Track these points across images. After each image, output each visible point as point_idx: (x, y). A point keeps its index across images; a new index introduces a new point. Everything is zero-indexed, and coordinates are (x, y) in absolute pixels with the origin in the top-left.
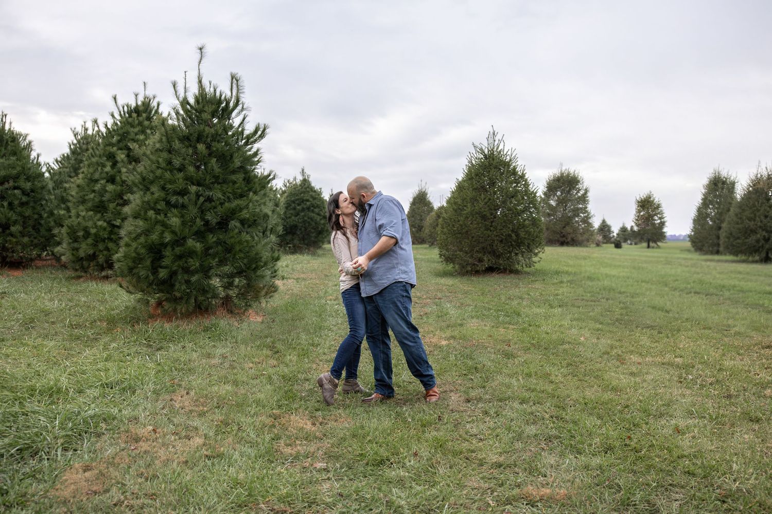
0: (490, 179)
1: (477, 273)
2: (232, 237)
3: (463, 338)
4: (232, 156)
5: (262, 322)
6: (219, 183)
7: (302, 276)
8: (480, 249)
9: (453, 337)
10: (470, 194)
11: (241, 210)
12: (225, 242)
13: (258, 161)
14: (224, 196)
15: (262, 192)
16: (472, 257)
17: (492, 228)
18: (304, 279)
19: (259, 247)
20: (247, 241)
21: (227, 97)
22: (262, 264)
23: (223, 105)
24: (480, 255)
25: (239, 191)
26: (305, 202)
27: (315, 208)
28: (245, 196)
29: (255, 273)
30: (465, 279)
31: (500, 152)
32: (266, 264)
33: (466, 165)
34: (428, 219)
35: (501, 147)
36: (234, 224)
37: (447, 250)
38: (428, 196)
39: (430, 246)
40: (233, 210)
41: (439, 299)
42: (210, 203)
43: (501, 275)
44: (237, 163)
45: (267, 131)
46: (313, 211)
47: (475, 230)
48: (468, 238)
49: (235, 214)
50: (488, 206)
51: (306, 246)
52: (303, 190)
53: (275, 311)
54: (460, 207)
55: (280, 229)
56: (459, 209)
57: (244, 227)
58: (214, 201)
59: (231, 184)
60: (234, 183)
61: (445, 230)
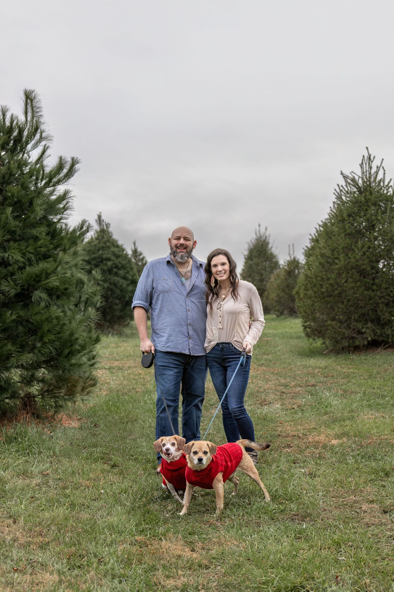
0: (367, 220)
1: (356, 349)
2: (37, 313)
3: (359, 434)
4: (31, 203)
5: (81, 428)
6: (15, 241)
7: (116, 364)
8: (359, 316)
9: (345, 434)
10: (342, 241)
11: (48, 275)
12: (27, 321)
13: (64, 207)
14: (22, 257)
15: (72, 250)
16: (349, 327)
17: (374, 287)
18: (120, 369)
19: (74, 324)
20: (58, 318)
21: (19, 123)
22: (77, 347)
23: (15, 134)
24: (360, 325)
25: (43, 249)
26: (104, 262)
27: (119, 269)
28: (50, 257)
29: (69, 360)
30: (341, 358)
31: (380, 182)
32: (83, 347)
33: (334, 203)
34: (272, 279)
35: (380, 176)
36: (39, 294)
37: (314, 320)
38: (270, 246)
39: (278, 316)
40: (37, 276)
41: (313, 385)
42: (6, 267)
43: (389, 350)
44: (39, 212)
45: (77, 166)
46: (116, 274)
47: (352, 291)
48: (343, 302)
49: (40, 281)
50: (368, 257)
51: (108, 324)
52: (102, 244)
53: (93, 412)
54: (329, 260)
55: (98, 300)
56: (328, 262)
57: (51, 299)
58: (11, 265)
59: (31, 241)
60: (36, 239)
61: (310, 292)
